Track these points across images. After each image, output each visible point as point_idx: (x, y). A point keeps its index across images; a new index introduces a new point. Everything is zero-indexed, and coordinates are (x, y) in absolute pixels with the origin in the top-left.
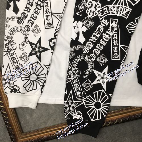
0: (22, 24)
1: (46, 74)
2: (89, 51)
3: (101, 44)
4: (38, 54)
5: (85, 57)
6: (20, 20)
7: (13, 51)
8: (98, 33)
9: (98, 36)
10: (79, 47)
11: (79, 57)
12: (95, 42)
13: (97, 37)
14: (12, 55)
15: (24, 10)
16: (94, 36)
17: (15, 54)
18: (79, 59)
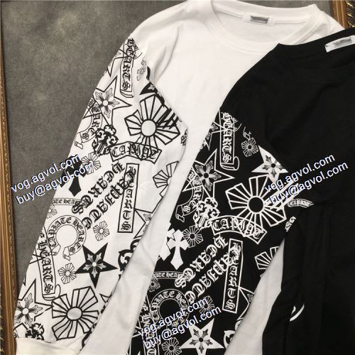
0: (80, 213)
1: (100, 311)
2: (185, 285)
3: (207, 277)
4: (95, 273)
5: (176, 293)
6: (78, 207)
7: (50, 257)
8: (207, 257)
9: (206, 263)
10: (169, 275)
11: (166, 293)
12: (199, 271)
13: (203, 264)
14: (46, 265)
15: (89, 192)
16: (199, 260)
17: (52, 263)
18: (165, 295)
